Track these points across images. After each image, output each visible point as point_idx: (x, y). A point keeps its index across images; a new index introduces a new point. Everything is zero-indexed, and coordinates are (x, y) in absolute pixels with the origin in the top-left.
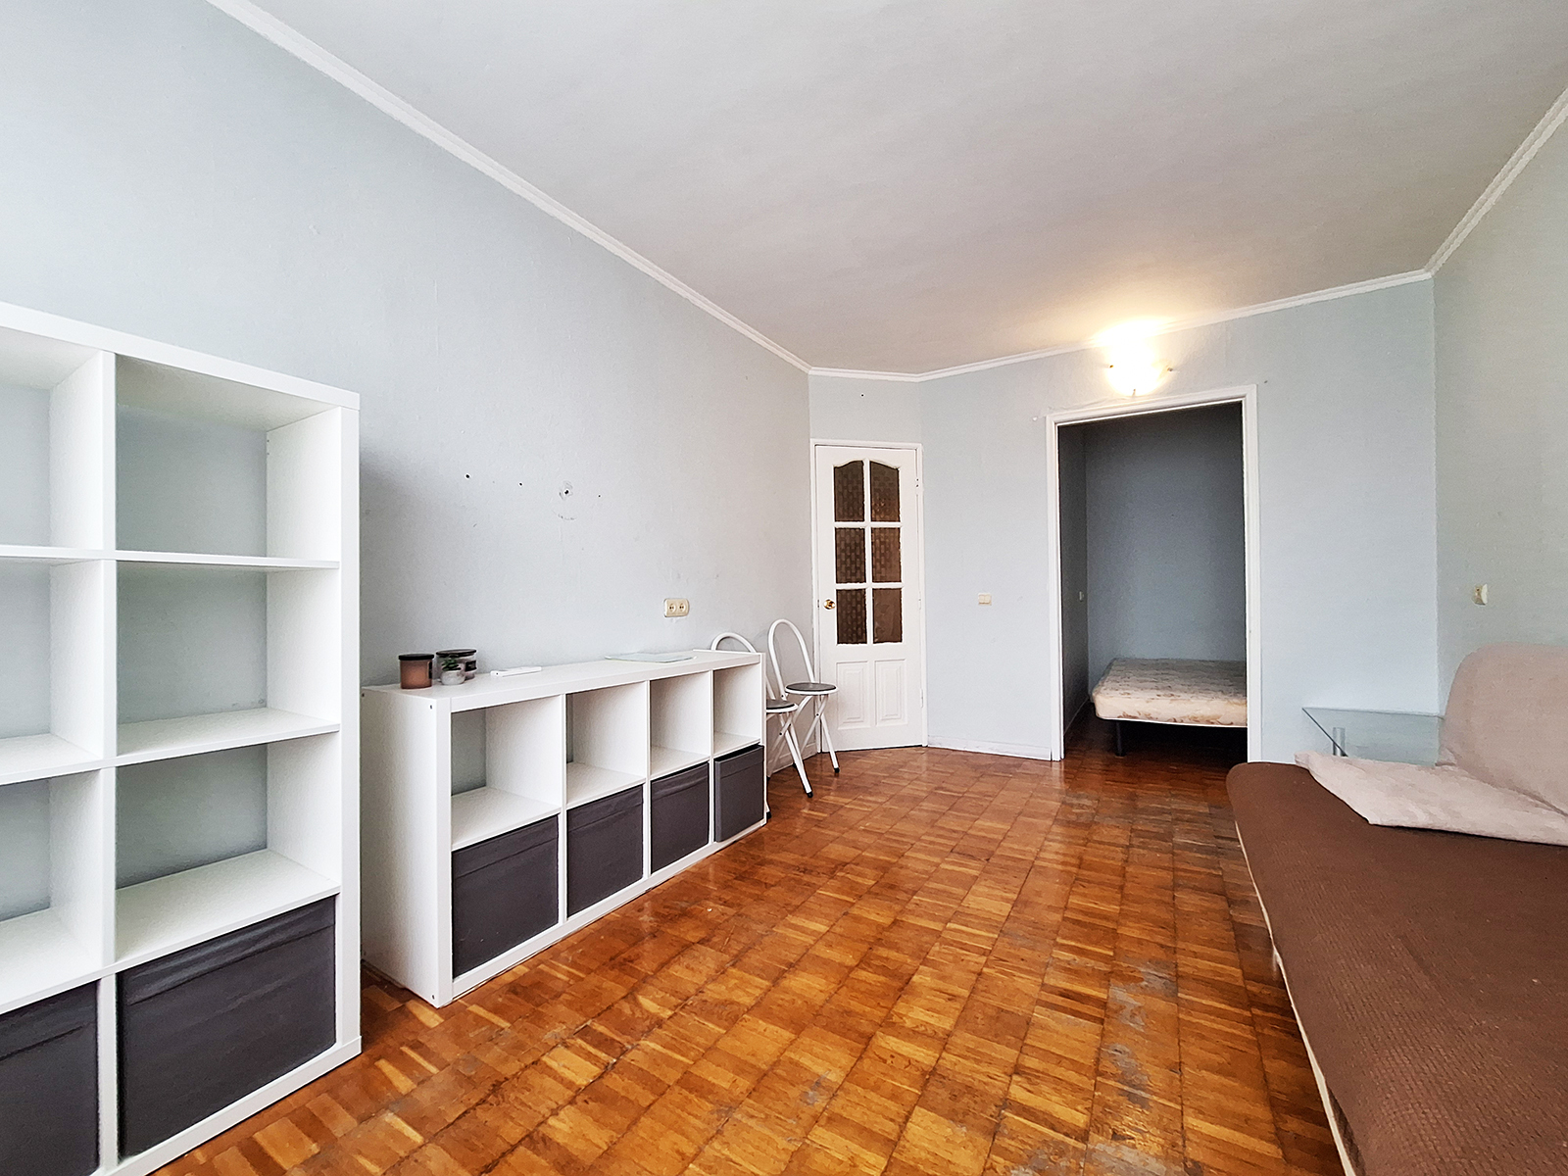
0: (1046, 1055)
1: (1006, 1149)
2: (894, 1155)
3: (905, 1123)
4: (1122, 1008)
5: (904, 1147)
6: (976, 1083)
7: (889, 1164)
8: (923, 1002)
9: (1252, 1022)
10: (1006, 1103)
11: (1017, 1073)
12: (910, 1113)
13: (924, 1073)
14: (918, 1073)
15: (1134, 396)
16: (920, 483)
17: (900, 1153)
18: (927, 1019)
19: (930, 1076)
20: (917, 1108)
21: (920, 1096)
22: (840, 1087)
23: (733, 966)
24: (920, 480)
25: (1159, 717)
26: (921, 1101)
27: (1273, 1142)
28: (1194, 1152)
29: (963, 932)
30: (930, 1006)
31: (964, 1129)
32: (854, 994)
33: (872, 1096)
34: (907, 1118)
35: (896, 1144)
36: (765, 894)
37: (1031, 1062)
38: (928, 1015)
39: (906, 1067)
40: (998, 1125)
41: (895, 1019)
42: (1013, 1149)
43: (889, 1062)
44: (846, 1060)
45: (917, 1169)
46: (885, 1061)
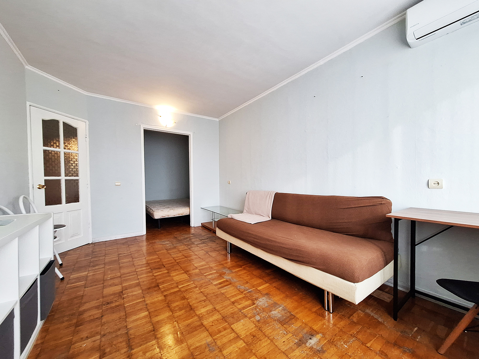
0: (233, 296)
1: (250, 317)
2: (241, 338)
3: (234, 331)
4: (230, 279)
5: (240, 335)
6: (232, 311)
7: (243, 340)
8: (200, 307)
9: (244, 269)
10: (240, 310)
11: (234, 303)
12: (232, 328)
13: (222, 319)
14: (222, 320)
15: (166, 127)
16: (88, 137)
17: (241, 336)
18: (206, 309)
19: (224, 319)
20: (231, 326)
21: (228, 324)
22: (214, 340)
23: (132, 349)
24: (88, 135)
25: (171, 215)
26: (230, 324)
27: (266, 283)
28: (265, 292)
29: (184, 286)
30: (203, 306)
31: (242, 321)
32: (183, 320)
33: (222, 334)
34: (233, 330)
35: (238, 336)
36: (103, 321)
37: (233, 300)
38: (205, 309)
39: (218, 322)
40: (244, 314)
41: (201, 316)
42: (251, 315)
43: (214, 325)
44: (205, 334)
45: (247, 335)
46: (213, 325)
